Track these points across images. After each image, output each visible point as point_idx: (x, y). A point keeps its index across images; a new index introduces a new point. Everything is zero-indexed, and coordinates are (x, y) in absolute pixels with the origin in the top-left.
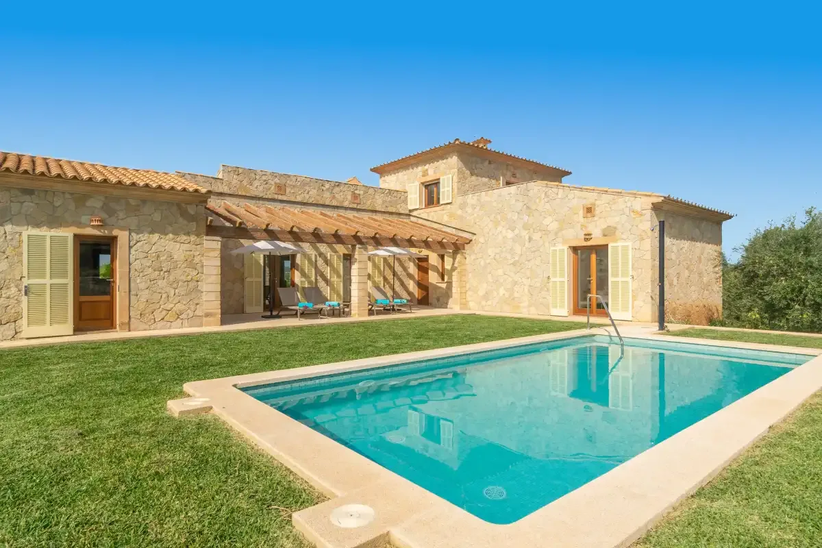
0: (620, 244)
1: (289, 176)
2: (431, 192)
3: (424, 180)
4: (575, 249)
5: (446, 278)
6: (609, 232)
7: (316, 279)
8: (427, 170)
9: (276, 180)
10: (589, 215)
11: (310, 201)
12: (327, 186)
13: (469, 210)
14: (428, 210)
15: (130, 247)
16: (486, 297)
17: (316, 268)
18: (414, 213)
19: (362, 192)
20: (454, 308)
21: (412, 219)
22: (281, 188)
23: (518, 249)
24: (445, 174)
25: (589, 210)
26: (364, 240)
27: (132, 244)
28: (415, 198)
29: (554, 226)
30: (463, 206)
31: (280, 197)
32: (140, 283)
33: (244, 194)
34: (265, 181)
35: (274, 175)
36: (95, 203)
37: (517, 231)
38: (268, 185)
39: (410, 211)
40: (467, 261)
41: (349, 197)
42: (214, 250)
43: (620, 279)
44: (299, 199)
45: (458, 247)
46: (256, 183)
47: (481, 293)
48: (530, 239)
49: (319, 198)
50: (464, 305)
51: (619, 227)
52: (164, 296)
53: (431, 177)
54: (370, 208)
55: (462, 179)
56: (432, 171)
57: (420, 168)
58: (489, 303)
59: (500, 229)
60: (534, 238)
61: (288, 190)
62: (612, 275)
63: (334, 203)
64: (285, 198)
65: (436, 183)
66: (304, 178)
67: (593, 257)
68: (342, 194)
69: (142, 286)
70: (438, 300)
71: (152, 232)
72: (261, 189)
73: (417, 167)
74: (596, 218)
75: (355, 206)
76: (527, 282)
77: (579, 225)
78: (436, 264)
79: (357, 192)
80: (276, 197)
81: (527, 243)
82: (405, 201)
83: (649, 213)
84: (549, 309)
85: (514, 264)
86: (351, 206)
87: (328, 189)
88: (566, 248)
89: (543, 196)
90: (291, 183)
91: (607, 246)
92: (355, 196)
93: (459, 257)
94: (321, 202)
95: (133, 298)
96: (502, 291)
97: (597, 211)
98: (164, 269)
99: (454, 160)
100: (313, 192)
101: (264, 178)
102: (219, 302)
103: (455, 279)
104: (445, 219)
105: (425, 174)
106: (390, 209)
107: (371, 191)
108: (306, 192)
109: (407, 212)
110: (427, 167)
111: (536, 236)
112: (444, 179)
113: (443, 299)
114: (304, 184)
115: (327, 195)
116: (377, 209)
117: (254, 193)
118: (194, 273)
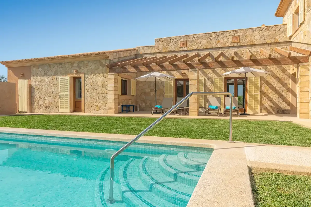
1: (189, 36)
9: (182, 40)
11: (202, 47)
12: (214, 36)
15: (85, 80)
17: (205, 86)
19: (241, 34)
21: (292, 44)
22: (184, 44)
27: (85, 79)
28: (290, 27)
31: (184, 49)
32: (88, 94)
33: (165, 51)
34: (175, 42)
35: (180, 37)
36: (76, 65)
38: (177, 44)
39: (290, 38)
41: (230, 40)
42: (112, 79)
44: (195, 48)
46: (171, 44)
49: (207, 44)
50: (307, 114)
52: (95, 99)
54: (249, 44)
61: (188, 44)
63: (219, 45)
64: (186, 49)
66: (198, 35)
68: (224, 38)
69: (88, 95)
71: (91, 74)
72: (173, 46)
75: (235, 44)
79: (237, 35)
80: (181, 49)
82: (285, 31)
86: (232, 45)
87: (214, 38)
90: (190, 40)
92: (235, 38)
94: (209, 47)
95: (86, 100)
98: (95, 89)
100: (204, 42)
101: (175, 40)
102: (114, 103)
106: (268, 41)
108: (199, 42)
109: (288, 40)
114: (198, 38)
115: (214, 41)
116: (256, 43)
117: (169, 50)
118: (105, 90)
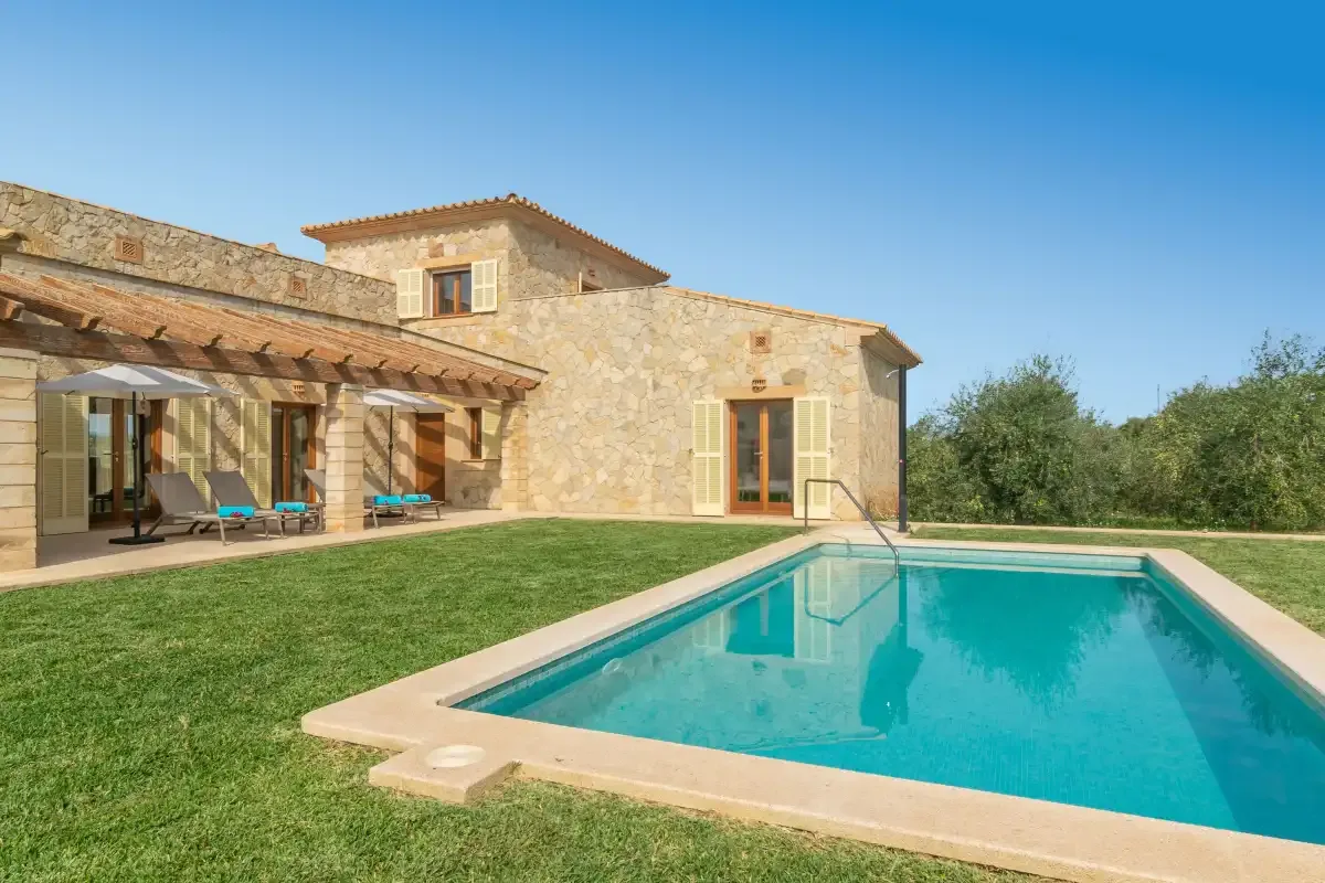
0: (812, 398)
1: (152, 223)
2: (450, 289)
3: (434, 263)
4: (734, 405)
5: (485, 452)
6: (793, 378)
7: (213, 455)
8: (441, 245)
9: (120, 229)
10: (760, 348)
11: (200, 285)
12: (237, 255)
13: (534, 327)
14: (443, 322)
16: (572, 484)
17: (214, 427)
18: (412, 327)
19: (309, 276)
20: (504, 508)
21: (404, 336)
22: (131, 248)
23: (633, 402)
24: (482, 257)
25: (761, 341)
26: (356, 375)
28: (412, 296)
29: (700, 365)
30: (522, 319)
31: (129, 269)
33: (37, 252)
34: (92, 227)
35: (114, 216)
37: (630, 371)
38: (99, 238)
39: (402, 321)
40: (531, 421)
41: (284, 284)
42: (21, 381)
43: (812, 454)
44: (173, 277)
45: (512, 395)
46: (69, 230)
47: (560, 478)
48: (656, 386)
49: (218, 279)
50: (526, 502)
51: (809, 370)
53: (450, 256)
54: (325, 310)
55: (515, 270)
56: (452, 248)
57: (424, 240)
58: (576, 496)
59: (597, 364)
60: (662, 384)
61: (148, 255)
62: (801, 449)
63: (252, 293)
64: (138, 271)
65: (462, 273)
66: (186, 233)
67: (764, 418)
68: (268, 274)
70: (466, 494)
72: (81, 244)
73: (417, 238)
74: (772, 355)
75: (296, 303)
76: (650, 461)
77: (744, 365)
78: (462, 426)
79: (300, 274)
80: (119, 266)
81: (650, 392)
82: (392, 301)
83: (856, 352)
84: (691, 506)
85: (625, 428)
86: (287, 303)
87: (238, 263)
88: (721, 402)
89: (680, 313)
90: (155, 239)
91: (790, 400)
92: (296, 283)
93: (515, 413)
94: (224, 288)
96: (602, 476)
97: (774, 345)
99: (501, 232)
100: (207, 265)
101: (88, 220)
102: (33, 511)
103: (505, 453)
104: (482, 341)
105: (436, 252)
106: (365, 316)
107: (327, 276)
108: (191, 263)
109: (396, 324)
110: (441, 238)
111: (667, 381)
112: (478, 267)
113: (477, 493)
114: (186, 245)
115: (238, 274)
116: (340, 314)
117: (63, 254)
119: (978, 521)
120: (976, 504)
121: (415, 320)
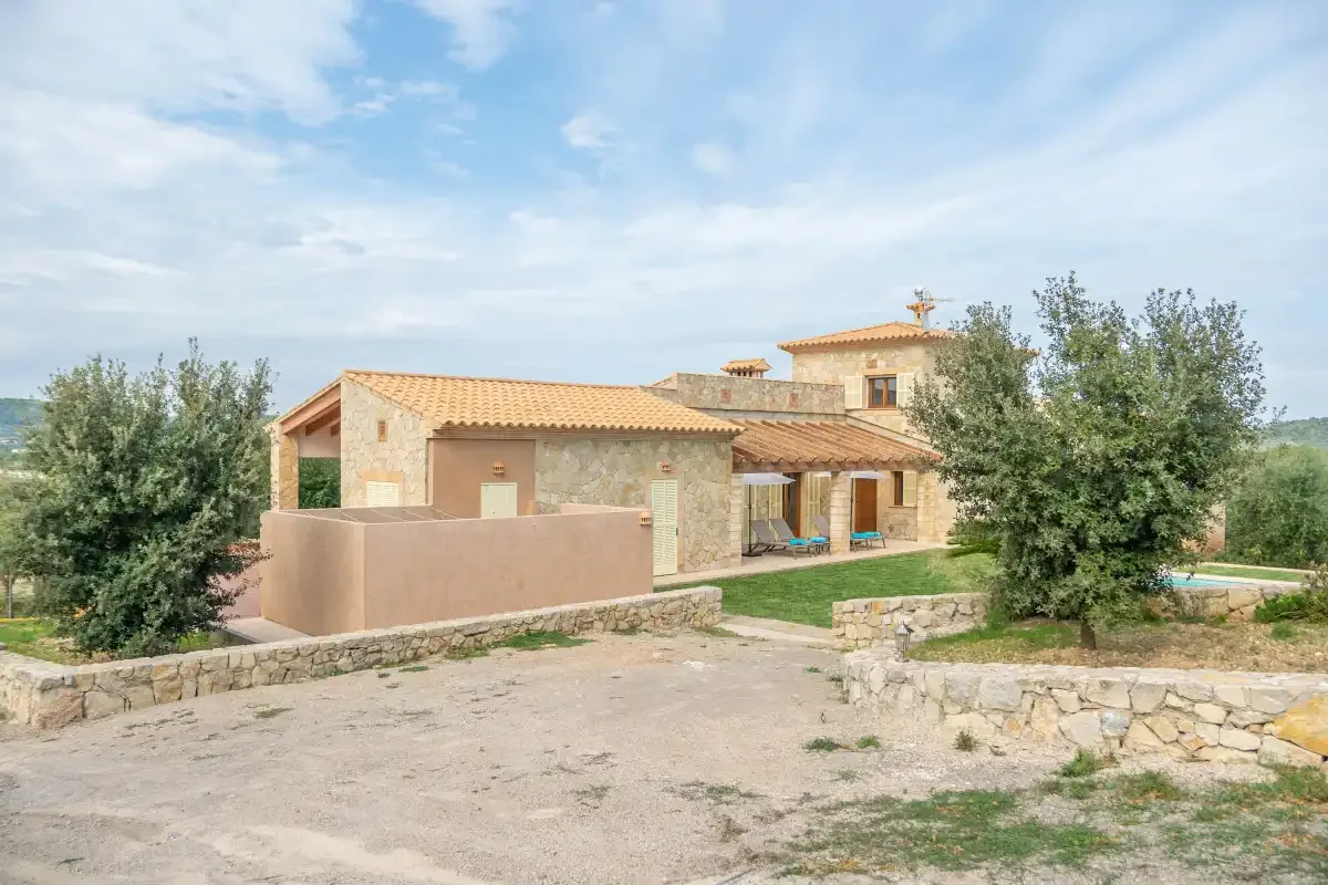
2: (881, 390)
3: (871, 372)
5: (905, 502)
8: (875, 361)
9: (723, 386)
11: (752, 408)
12: (767, 387)
14: (876, 412)
15: (684, 489)
18: (855, 414)
19: (800, 391)
20: (920, 541)
21: (850, 421)
22: (725, 395)
24: (904, 370)
27: (685, 486)
28: (855, 395)
31: (724, 406)
33: (695, 406)
34: (712, 387)
35: (720, 379)
36: (664, 449)
38: (714, 393)
39: (847, 410)
40: (937, 482)
41: (788, 399)
42: (740, 487)
44: (741, 406)
46: (705, 392)
49: (759, 403)
50: (934, 537)
52: (705, 537)
53: (881, 368)
54: (807, 411)
56: (883, 363)
57: (863, 355)
61: (732, 396)
63: (774, 407)
64: (729, 408)
65: (890, 379)
66: (747, 381)
68: (781, 395)
70: (891, 529)
71: (697, 474)
72: (710, 397)
73: (858, 355)
75: (793, 409)
78: (889, 485)
79: (795, 391)
80: (721, 406)
82: (843, 398)
86: (790, 410)
87: (768, 392)
90: (734, 387)
92: (794, 397)
93: (927, 477)
94: (762, 408)
99: (917, 353)
100: (755, 396)
101: (712, 384)
103: (920, 504)
105: (872, 365)
106: (827, 410)
107: (808, 389)
108: (748, 397)
109: (843, 412)
110: (875, 356)
112: (902, 377)
113: (899, 529)
114: (747, 388)
115: (767, 399)
118: (724, 512)
119: (1258, 564)
120: (1256, 551)
121: (857, 410)
